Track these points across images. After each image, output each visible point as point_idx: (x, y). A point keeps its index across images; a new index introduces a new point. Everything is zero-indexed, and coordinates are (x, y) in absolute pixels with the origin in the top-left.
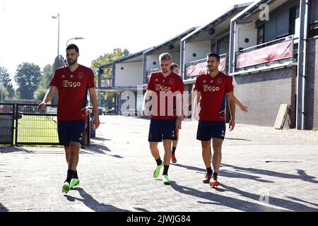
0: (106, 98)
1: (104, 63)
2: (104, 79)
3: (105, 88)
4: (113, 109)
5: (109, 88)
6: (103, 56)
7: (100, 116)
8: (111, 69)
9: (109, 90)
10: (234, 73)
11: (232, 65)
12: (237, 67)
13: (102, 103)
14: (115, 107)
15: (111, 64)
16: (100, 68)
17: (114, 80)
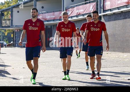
0: (6, 34)
1: (4, 8)
2: (5, 20)
3: (5, 27)
4: (12, 42)
5: (9, 27)
6: (3, 2)
7: (1, 48)
8: (10, 12)
9: (8, 29)
10: (102, 14)
11: (101, 8)
12: (105, 9)
13: (3, 39)
14: (13, 41)
15: (10, 9)
16: (1, 12)
17: (12, 21)
